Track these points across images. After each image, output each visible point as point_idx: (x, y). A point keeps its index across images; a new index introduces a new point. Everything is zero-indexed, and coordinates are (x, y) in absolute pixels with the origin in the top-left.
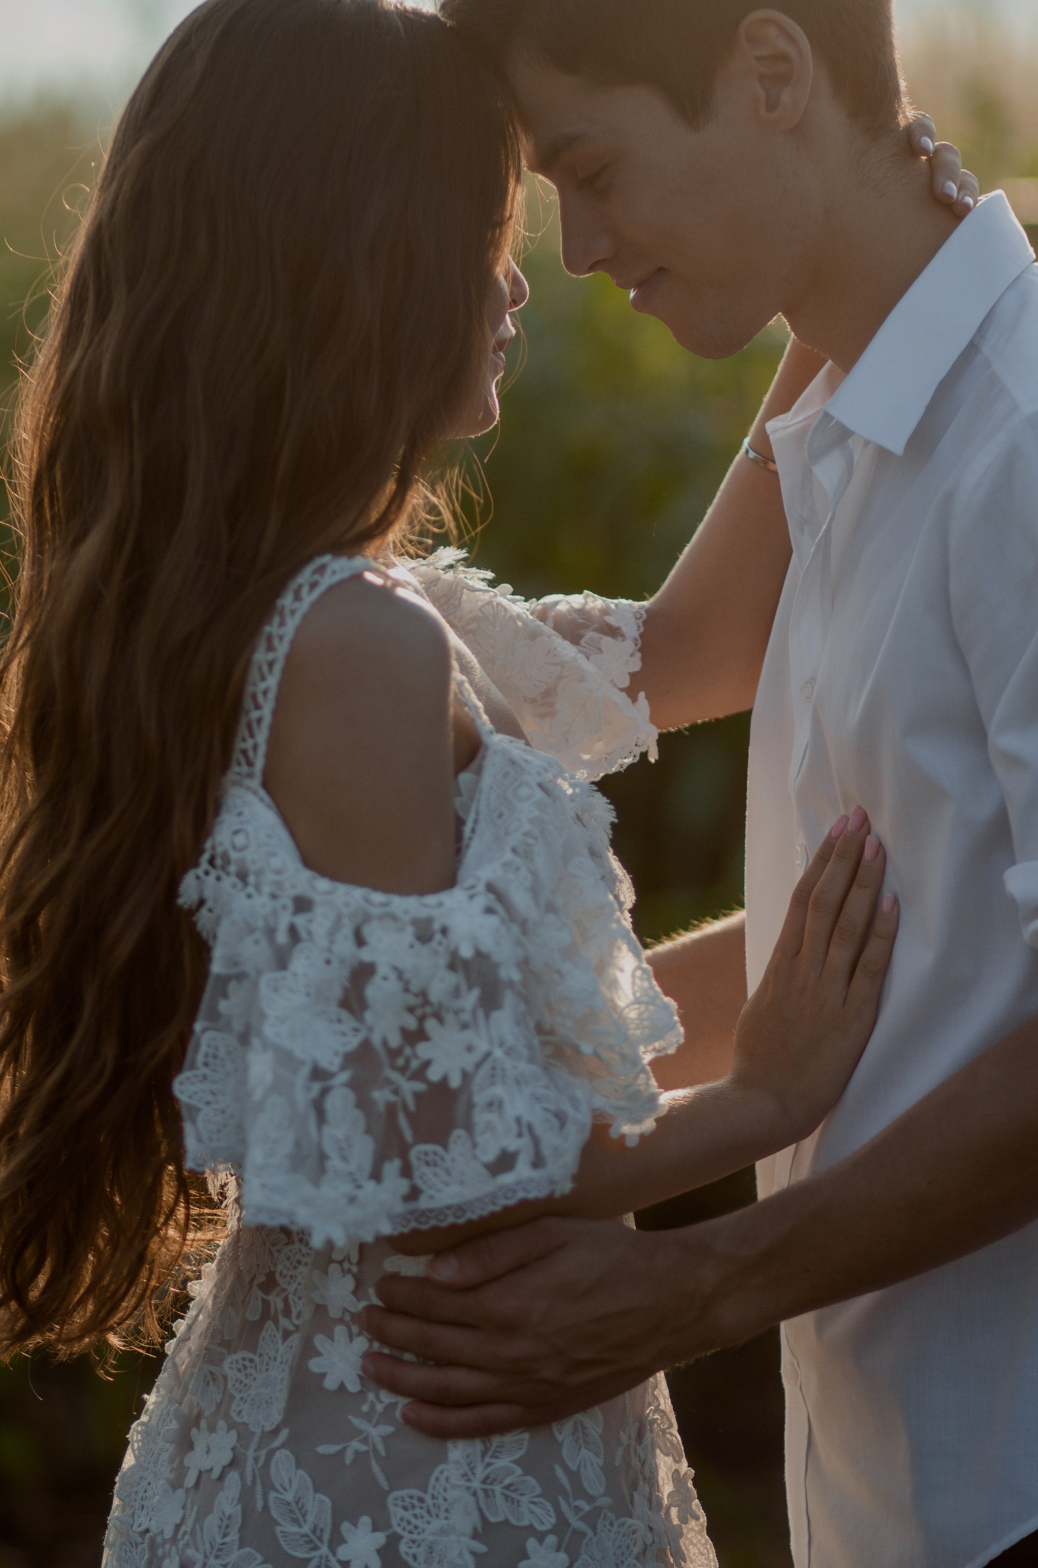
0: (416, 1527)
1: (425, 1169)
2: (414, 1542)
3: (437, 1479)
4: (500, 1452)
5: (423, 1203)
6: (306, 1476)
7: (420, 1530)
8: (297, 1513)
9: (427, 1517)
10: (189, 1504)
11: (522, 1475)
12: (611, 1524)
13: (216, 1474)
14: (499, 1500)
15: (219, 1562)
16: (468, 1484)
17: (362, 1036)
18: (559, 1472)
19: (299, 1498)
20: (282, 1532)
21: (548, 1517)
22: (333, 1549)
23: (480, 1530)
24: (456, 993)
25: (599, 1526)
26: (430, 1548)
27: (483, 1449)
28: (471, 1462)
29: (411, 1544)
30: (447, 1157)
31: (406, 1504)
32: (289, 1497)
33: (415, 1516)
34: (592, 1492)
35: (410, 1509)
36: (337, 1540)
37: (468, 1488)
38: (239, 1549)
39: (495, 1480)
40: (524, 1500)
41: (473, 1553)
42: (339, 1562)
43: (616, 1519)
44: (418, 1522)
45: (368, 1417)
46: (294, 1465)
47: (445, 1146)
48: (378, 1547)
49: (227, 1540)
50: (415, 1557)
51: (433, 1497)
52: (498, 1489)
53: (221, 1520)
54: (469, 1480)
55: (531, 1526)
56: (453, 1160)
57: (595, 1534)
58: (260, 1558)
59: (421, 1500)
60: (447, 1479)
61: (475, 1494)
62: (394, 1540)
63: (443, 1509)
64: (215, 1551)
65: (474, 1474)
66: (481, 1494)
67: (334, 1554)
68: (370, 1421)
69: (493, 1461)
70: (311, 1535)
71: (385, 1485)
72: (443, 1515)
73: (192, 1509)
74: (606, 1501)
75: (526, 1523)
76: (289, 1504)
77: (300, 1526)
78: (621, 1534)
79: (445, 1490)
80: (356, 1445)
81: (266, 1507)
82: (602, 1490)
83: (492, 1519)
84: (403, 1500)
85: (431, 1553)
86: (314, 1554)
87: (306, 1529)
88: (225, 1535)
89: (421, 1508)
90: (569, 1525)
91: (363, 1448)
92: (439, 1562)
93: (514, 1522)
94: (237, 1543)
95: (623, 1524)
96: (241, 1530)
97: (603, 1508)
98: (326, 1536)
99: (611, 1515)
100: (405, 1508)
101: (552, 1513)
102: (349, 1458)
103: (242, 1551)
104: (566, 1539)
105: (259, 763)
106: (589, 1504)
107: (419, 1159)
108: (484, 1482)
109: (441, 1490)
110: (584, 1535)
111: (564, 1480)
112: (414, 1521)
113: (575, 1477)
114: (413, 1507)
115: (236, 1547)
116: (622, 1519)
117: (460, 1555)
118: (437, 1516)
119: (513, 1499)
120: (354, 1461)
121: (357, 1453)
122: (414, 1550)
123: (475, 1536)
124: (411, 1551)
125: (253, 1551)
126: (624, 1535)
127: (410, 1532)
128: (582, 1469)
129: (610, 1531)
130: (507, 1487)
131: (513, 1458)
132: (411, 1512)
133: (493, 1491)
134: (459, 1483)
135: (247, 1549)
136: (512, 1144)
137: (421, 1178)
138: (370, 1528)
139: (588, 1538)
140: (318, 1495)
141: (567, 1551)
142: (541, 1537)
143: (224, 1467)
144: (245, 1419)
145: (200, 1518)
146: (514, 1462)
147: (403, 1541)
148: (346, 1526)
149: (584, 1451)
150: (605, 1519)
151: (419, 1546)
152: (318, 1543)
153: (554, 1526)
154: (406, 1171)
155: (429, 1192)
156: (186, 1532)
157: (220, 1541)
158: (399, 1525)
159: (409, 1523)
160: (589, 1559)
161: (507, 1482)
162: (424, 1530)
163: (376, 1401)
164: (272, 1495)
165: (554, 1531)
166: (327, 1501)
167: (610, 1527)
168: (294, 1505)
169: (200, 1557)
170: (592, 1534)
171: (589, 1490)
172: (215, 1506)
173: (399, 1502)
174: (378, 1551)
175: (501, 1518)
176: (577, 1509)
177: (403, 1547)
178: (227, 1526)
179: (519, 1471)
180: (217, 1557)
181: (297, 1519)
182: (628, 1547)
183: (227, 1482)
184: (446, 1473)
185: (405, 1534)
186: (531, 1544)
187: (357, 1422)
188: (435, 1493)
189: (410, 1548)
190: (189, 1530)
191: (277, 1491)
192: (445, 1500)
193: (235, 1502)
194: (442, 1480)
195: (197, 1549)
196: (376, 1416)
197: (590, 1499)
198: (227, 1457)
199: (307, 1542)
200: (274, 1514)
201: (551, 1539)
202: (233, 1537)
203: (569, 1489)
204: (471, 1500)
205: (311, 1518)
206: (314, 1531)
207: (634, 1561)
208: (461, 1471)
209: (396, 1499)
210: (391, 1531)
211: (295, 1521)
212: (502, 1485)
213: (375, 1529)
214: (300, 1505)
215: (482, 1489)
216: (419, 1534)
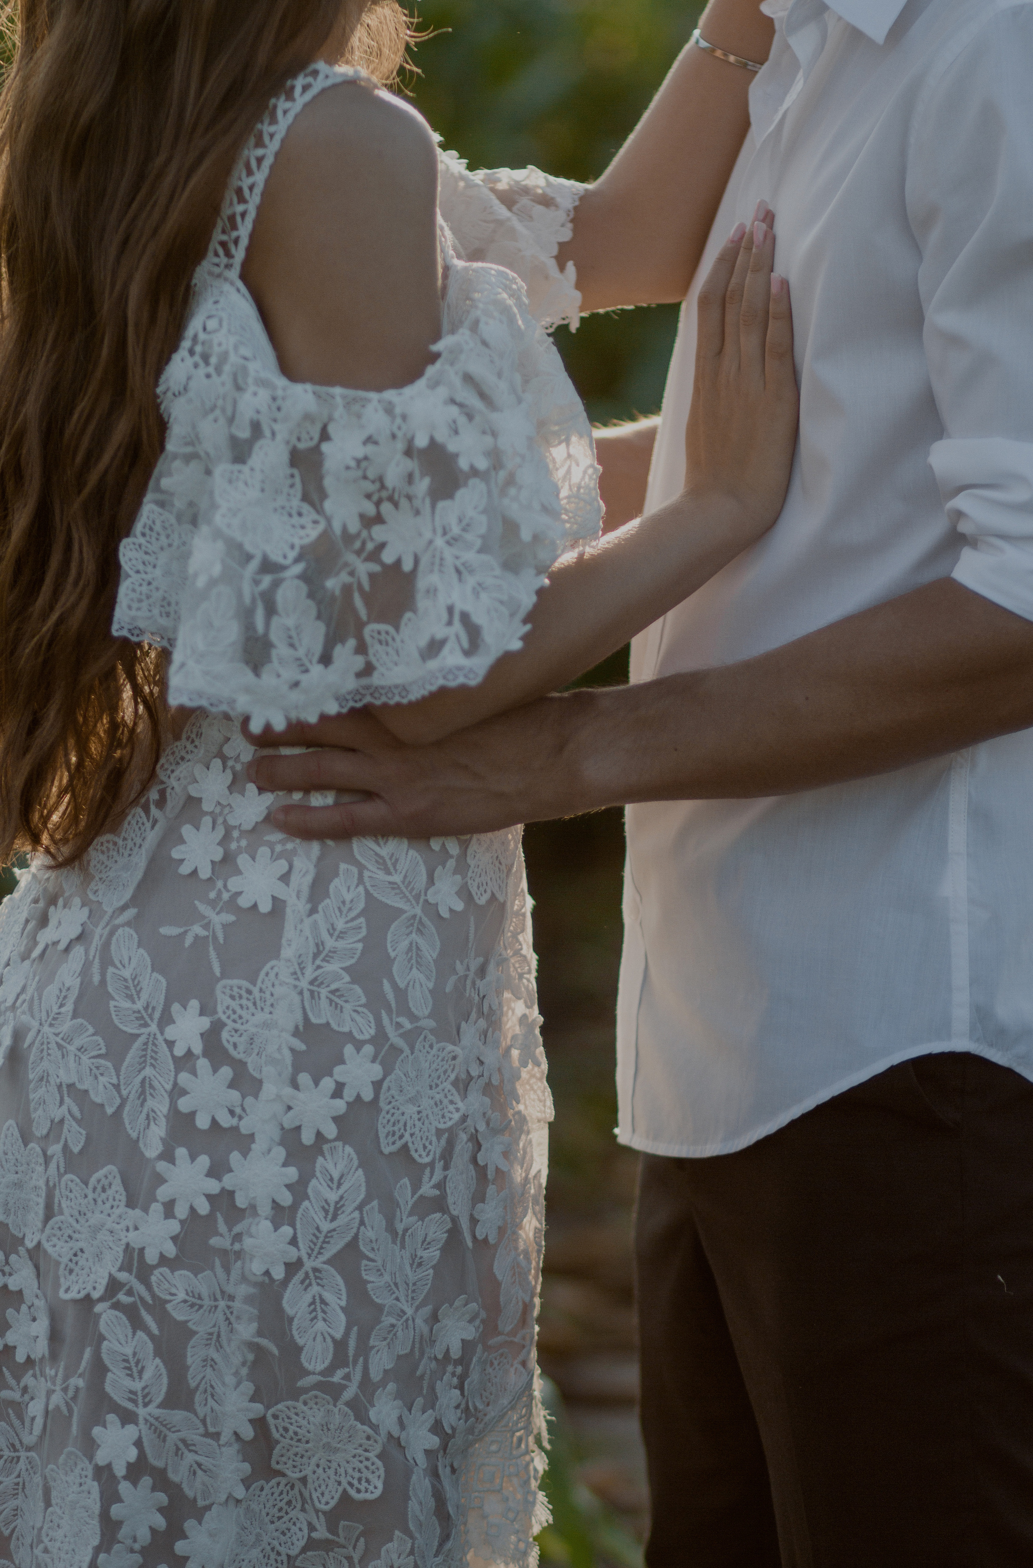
0: (240, 1017)
1: (378, 647)
2: (236, 1031)
3: (267, 974)
4: (332, 957)
5: (376, 679)
6: (146, 955)
7: (244, 1020)
8: (132, 990)
9: (252, 1009)
10: (31, 975)
11: (349, 983)
12: (431, 1047)
13: (62, 946)
14: (324, 1003)
15: (53, 1030)
16: (297, 983)
17: (321, 527)
18: (387, 986)
19: (136, 976)
20: (115, 1007)
21: (367, 1027)
22: (161, 1028)
23: (301, 1028)
24: (410, 478)
25: (418, 1046)
26: (252, 1039)
27: (315, 951)
28: (302, 962)
29: (233, 1033)
30: (398, 639)
31: (234, 993)
32: (127, 973)
33: (241, 1006)
34: (416, 1012)
35: (237, 999)
36: (166, 1019)
37: (296, 987)
38: (72, 1019)
39: (322, 983)
40: (348, 1007)
41: (292, 1050)
42: (166, 1041)
43: (437, 1043)
44: (243, 1013)
45: (213, 903)
46: (136, 944)
47: (397, 629)
48: (202, 1031)
49: (63, 1010)
50: (235, 1046)
51: (261, 990)
52: (324, 992)
53: (61, 990)
54: (297, 979)
55: (350, 1033)
56: (402, 641)
57: (412, 1053)
58: (91, 1030)
59: (249, 992)
60: (277, 974)
61: (301, 993)
62: (217, 1027)
63: (268, 1003)
64: (51, 1018)
65: (303, 974)
66: (307, 994)
67: (162, 1033)
68: (214, 908)
69: (324, 964)
70: (143, 1012)
71: (217, 971)
72: (267, 1009)
73: (33, 979)
74: (432, 1023)
75: (346, 1029)
76: (126, 980)
77: (134, 1002)
78: (440, 1058)
79: (273, 985)
80: (197, 929)
81: (103, 982)
82: (427, 1012)
83: (314, 1020)
84: (231, 989)
85: (251, 1044)
86: (143, 1030)
87: (139, 1005)
88: (61, 1006)
89: (248, 999)
90: (388, 1039)
91: (203, 933)
92: (258, 1054)
93: (334, 1026)
94: (70, 1014)
95: (444, 1049)
96: (77, 1003)
97: (424, 1029)
98: (157, 1015)
99: (431, 1037)
100: (232, 997)
101: (373, 1025)
102: (189, 941)
103: (75, 1021)
104: (383, 1053)
105: (239, 254)
106: (411, 1023)
107: (373, 637)
108: (311, 983)
109: (270, 985)
110: (402, 1051)
111: (390, 996)
112: (239, 1011)
113: (401, 994)
114: (241, 997)
115: (69, 1017)
116: (442, 1044)
117: (279, 1049)
118: (262, 1009)
119: (336, 1004)
120: (193, 945)
121: (197, 937)
122: (236, 1039)
123: (296, 1033)
124: (232, 1040)
125: (85, 1023)
126: (443, 1060)
127: (234, 1021)
128: (410, 988)
129: (428, 1052)
130: (333, 992)
131: (344, 965)
132: (238, 1002)
133: (319, 993)
134: (287, 981)
135: (80, 1021)
136: (440, 631)
137: (375, 655)
138: (198, 1011)
139: (404, 1054)
140: (155, 974)
141: (381, 1063)
142: (359, 1045)
143: (71, 941)
144: (100, 899)
145: (40, 989)
146: (342, 968)
147: (226, 1029)
148: (176, 1007)
149: (414, 970)
150: (425, 1041)
151: (241, 1035)
152: (149, 1022)
153: (372, 1037)
154: (362, 649)
155: (381, 669)
156: (24, 1001)
157: (57, 1011)
158: (224, 1013)
159: (234, 1012)
160: (402, 1076)
161: (333, 987)
162: (247, 1021)
163: (223, 889)
164: (111, 970)
165: (372, 1041)
166: (164, 982)
167: (429, 1049)
168: (130, 981)
169: (35, 1024)
170: (409, 1052)
171: (413, 1009)
172: (57, 977)
173: (228, 991)
174: (202, 1035)
175: (322, 1021)
176: (399, 1025)
177: (225, 1035)
178: (65, 997)
179: (347, 978)
180: (51, 1025)
181: (132, 995)
182: (445, 1072)
183: (71, 955)
184: (276, 969)
185: (229, 1022)
186: (349, 1050)
187: (202, 908)
188: (264, 987)
189: (232, 1036)
190: (28, 998)
191: (117, 968)
192: (272, 995)
193: (77, 974)
194: (272, 975)
195: (33, 1016)
196: (221, 904)
197: (413, 1018)
198: (77, 931)
199: (137, 1019)
200: (110, 989)
201: (368, 1049)
202: (69, 1007)
203: (393, 1005)
204: (297, 999)
205: (144, 996)
206: (146, 1008)
207: (450, 1087)
208: (292, 970)
209: (225, 987)
210: (216, 1017)
211: (130, 997)
212: (329, 989)
213: (202, 1013)
214: (136, 982)
215: (309, 990)
216: (242, 1024)
